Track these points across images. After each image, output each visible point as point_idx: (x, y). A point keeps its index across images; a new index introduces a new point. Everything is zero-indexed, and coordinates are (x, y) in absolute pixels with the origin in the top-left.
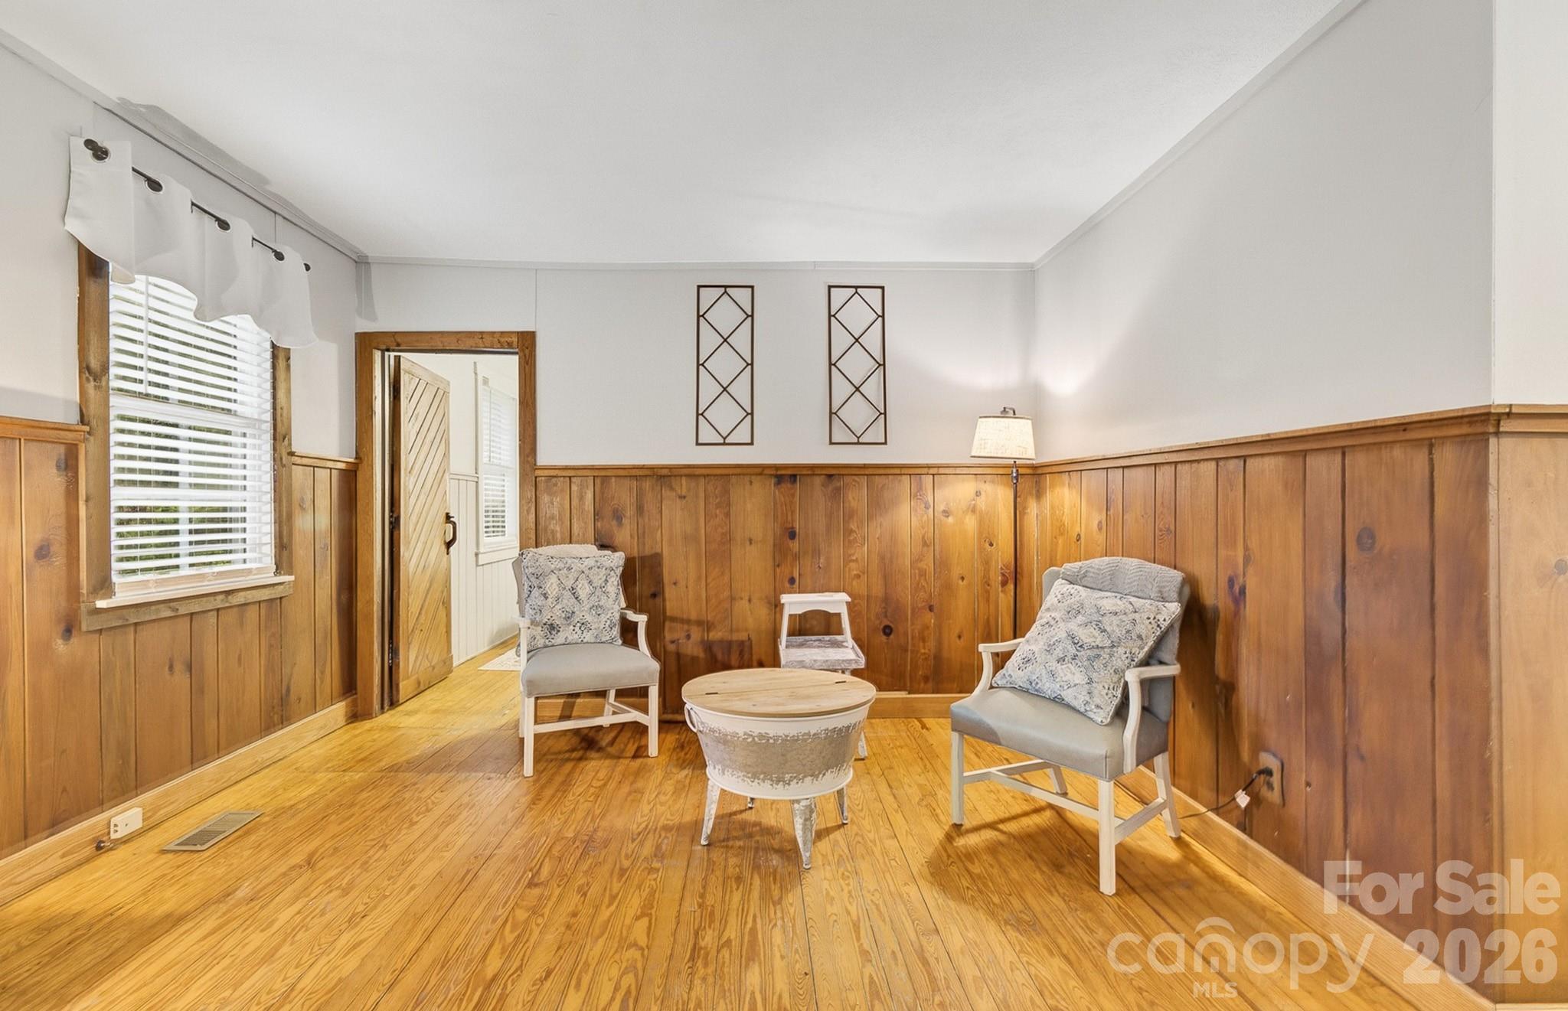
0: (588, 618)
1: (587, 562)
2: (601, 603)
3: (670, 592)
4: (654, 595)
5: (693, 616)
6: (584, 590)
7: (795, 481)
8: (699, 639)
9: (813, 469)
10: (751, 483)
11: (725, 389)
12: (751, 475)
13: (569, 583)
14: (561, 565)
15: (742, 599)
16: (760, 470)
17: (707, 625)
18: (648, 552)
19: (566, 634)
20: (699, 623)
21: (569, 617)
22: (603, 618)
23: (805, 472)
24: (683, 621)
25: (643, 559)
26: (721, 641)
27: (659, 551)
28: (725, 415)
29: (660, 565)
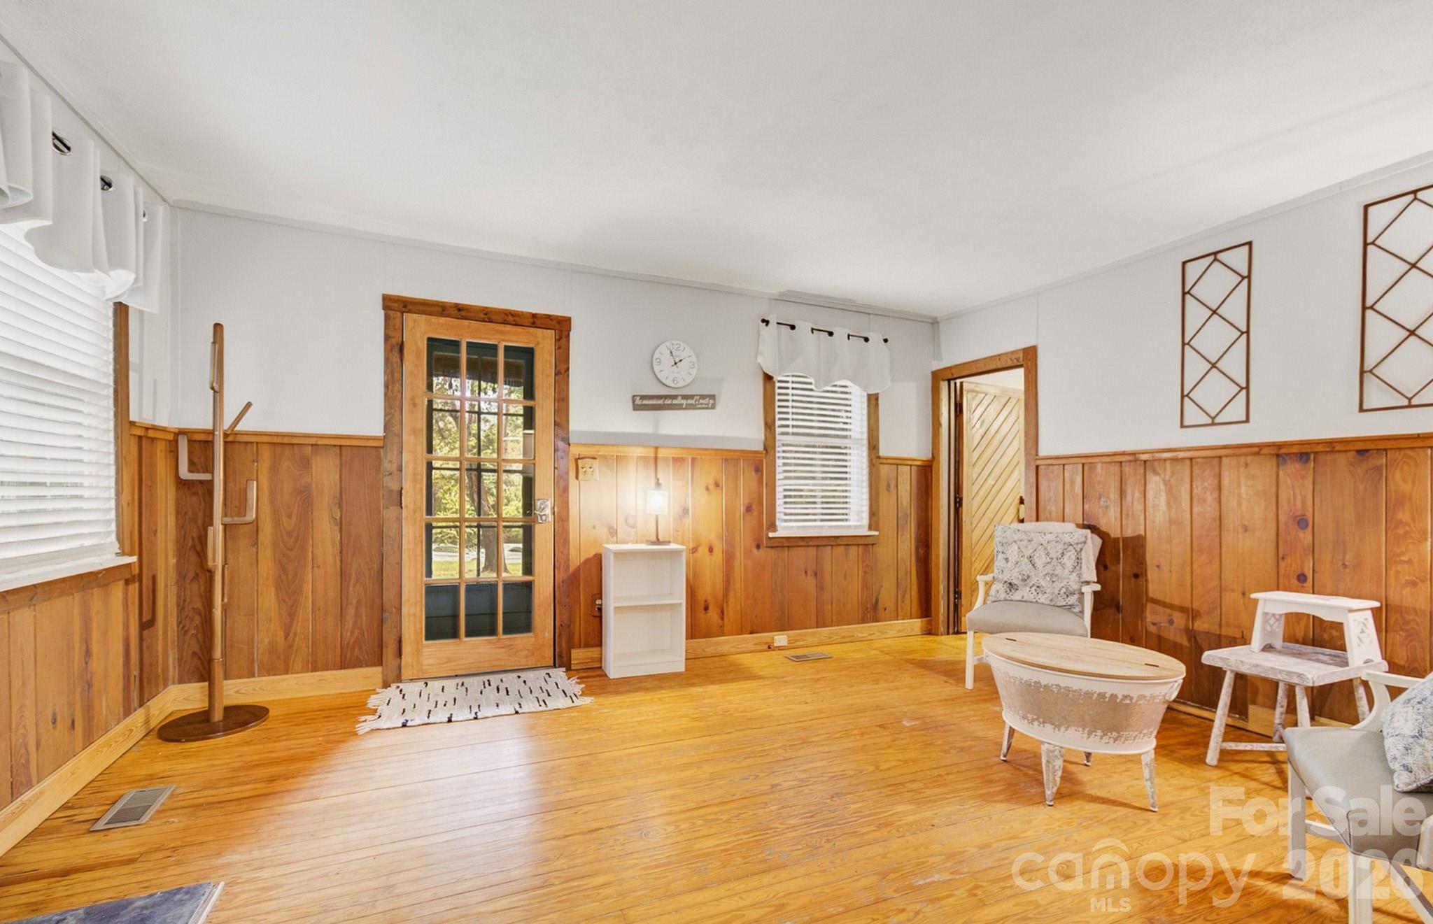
0: (1043, 583)
1: (1049, 537)
2: (1056, 572)
3: (1152, 574)
4: (1136, 576)
5: (1176, 602)
6: (1040, 560)
7: (1308, 460)
8: (1182, 626)
9: (1332, 446)
10: (1246, 465)
11: (1214, 366)
12: (1246, 455)
13: (1028, 553)
14: (1024, 537)
15: (1233, 590)
16: (1256, 449)
17: (1191, 614)
18: (1129, 533)
19: (1023, 593)
20: (1182, 610)
21: (1025, 580)
22: (1058, 585)
23: (1319, 448)
24: (1164, 605)
25: (1125, 540)
26: (1207, 633)
27: (1142, 533)
28: (1214, 393)
29: (1143, 546)
